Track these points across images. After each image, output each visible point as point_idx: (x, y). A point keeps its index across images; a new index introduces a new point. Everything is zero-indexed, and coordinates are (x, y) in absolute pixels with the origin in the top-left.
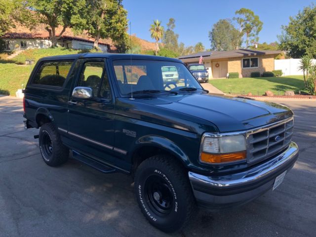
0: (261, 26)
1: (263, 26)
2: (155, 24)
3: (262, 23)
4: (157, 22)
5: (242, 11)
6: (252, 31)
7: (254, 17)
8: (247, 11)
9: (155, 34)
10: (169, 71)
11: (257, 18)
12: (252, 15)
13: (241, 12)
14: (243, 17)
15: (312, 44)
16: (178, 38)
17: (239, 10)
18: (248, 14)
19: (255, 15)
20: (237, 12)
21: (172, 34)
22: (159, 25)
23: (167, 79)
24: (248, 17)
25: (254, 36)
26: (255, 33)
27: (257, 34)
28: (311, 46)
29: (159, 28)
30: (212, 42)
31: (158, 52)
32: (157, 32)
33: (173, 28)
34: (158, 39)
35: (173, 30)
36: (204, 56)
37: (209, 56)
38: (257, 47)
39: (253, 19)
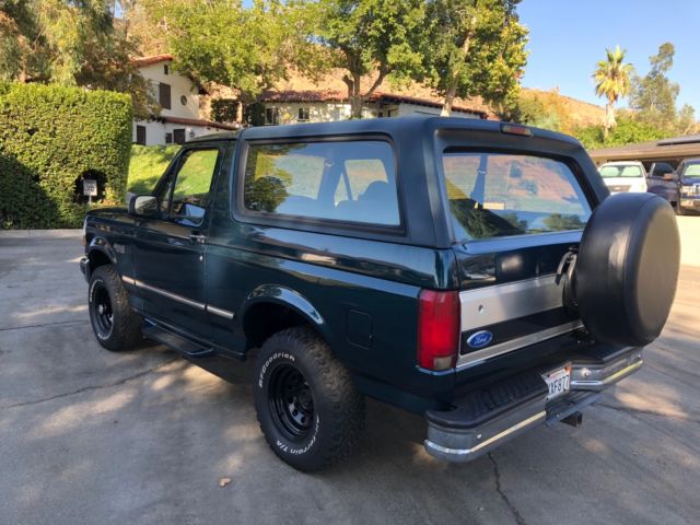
2: (610, 59)
4: (616, 56)
9: (608, 84)
10: (619, 176)
21: (661, 84)
22: (619, 61)
29: (620, 70)
31: (609, 130)
32: (613, 79)
33: (665, 69)
34: (612, 98)
35: (666, 75)
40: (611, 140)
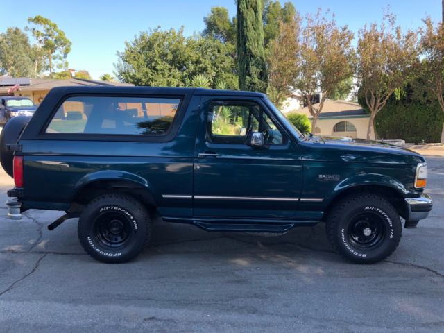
0: (69, 46)
1: (72, 47)
3: (71, 43)
5: (39, 20)
6: (57, 52)
7: (57, 31)
8: (46, 22)
11: (62, 35)
12: (54, 29)
13: (37, 20)
14: (41, 28)
15: (155, 78)
17: (33, 18)
18: (48, 26)
19: (59, 28)
20: (30, 20)
24: (48, 30)
25: (60, 58)
26: (62, 55)
27: (65, 57)
36: (21, 85)
37: (28, 85)
38: (73, 75)
39: (56, 35)
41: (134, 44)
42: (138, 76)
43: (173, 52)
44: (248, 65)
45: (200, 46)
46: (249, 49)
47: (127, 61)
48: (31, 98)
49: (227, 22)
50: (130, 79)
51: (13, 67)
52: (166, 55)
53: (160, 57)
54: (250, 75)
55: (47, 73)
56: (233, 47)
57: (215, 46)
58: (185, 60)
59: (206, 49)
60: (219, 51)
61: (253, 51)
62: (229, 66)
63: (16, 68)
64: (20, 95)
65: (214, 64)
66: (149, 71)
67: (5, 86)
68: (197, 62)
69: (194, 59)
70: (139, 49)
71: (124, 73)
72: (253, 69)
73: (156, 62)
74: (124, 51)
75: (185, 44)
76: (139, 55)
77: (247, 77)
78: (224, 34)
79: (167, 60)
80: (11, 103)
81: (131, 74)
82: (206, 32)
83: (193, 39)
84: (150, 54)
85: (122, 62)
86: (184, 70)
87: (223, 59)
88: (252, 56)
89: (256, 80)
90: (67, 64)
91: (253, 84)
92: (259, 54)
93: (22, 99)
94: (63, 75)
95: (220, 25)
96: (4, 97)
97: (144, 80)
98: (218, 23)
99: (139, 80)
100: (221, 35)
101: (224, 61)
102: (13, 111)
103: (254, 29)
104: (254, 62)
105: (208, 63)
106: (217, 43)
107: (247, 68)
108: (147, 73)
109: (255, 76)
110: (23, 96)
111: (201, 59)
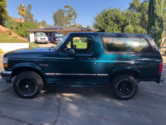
0: (76, 16)
1: (77, 16)
2: (21, 6)
3: (77, 14)
4: (23, 5)
6: (72, 18)
7: (73, 10)
8: (69, 7)
9: (21, 12)
10: (42, 36)
11: (74, 11)
12: (72, 9)
13: (66, 7)
14: (68, 10)
15: (108, 27)
16: (33, 16)
18: (70, 9)
19: (73, 9)
20: (64, 7)
21: (30, 14)
22: (24, 7)
23: (42, 41)
25: (73, 20)
26: (74, 19)
27: (75, 19)
28: (107, 28)
29: (24, 9)
30: (54, 21)
31: (23, 23)
32: (23, 11)
33: (30, 10)
34: (23, 16)
35: (30, 12)
36: (60, 29)
37: (62, 29)
38: (77, 26)
39: (73, 11)
40: (24, 26)
41: (100, 14)
42: (101, 26)
43: (116, 17)
44: (154, 20)
45: (127, 14)
46: (156, 13)
47: (97, 21)
48: (63, 33)
49: (139, 4)
50: (97, 27)
51: (58, 23)
52: (112, 18)
53: (110, 19)
54: (154, 26)
55: (69, 25)
56: (141, 14)
57: (133, 14)
58: (120, 20)
59: (129, 15)
60: (135, 16)
61: (157, 14)
62: (138, 23)
63: (59, 23)
64: (60, 32)
65: (132, 22)
66: (105, 24)
67: (55, 29)
68: (125, 21)
69: (124, 20)
70: (102, 16)
71: (96, 25)
72: (156, 23)
73: (108, 21)
74: (96, 17)
75: (121, 13)
76: (102, 18)
77: (153, 26)
78: (137, 9)
79: (112, 20)
80: (56, 35)
81: (98, 26)
82: (129, 8)
83: (124, 11)
84: (106, 18)
85: (95, 21)
86: (119, 24)
87: (136, 20)
88: (157, 17)
89: (157, 28)
90: (75, 22)
91: (156, 29)
92: (160, 16)
93: (60, 34)
94: (74, 26)
95: (136, 5)
96: (54, 33)
97: (103, 28)
98: (135, 4)
99: (101, 28)
100: (136, 10)
101: (136, 21)
102: (57, 38)
103: (159, 4)
104: (157, 19)
105: (129, 21)
106: (134, 13)
107: (153, 22)
108: (104, 25)
109: (157, 26)
110: (60, 33)
111: (127, 19)
